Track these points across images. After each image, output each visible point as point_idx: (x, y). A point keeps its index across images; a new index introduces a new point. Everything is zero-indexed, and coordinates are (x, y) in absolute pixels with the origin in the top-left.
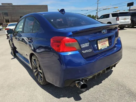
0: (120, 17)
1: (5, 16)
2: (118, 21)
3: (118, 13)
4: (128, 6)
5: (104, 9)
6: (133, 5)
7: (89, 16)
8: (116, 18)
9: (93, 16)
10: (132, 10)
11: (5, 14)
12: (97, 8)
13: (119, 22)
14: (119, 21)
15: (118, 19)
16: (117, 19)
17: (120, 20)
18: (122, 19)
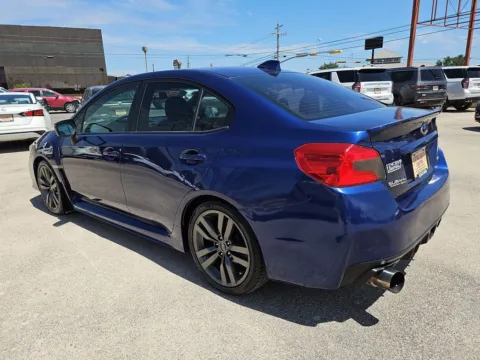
4: (367, 47)
5: (299, 56)
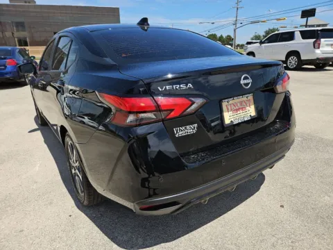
0: (322, 40)
1: (18, 31)
2: (319, 48)
3: (318, 30)
6: (314, 15)
7: (213, 37)
8: (314, 43)
9: (221, 36)
10: (310, 26)
11: (17, 26)
12: (235, 19)
13: (321, 51)
14: (321, 49)
15: (319, 44)
16: (316, 45)
17: (322, 46)
18: (327, 45)
